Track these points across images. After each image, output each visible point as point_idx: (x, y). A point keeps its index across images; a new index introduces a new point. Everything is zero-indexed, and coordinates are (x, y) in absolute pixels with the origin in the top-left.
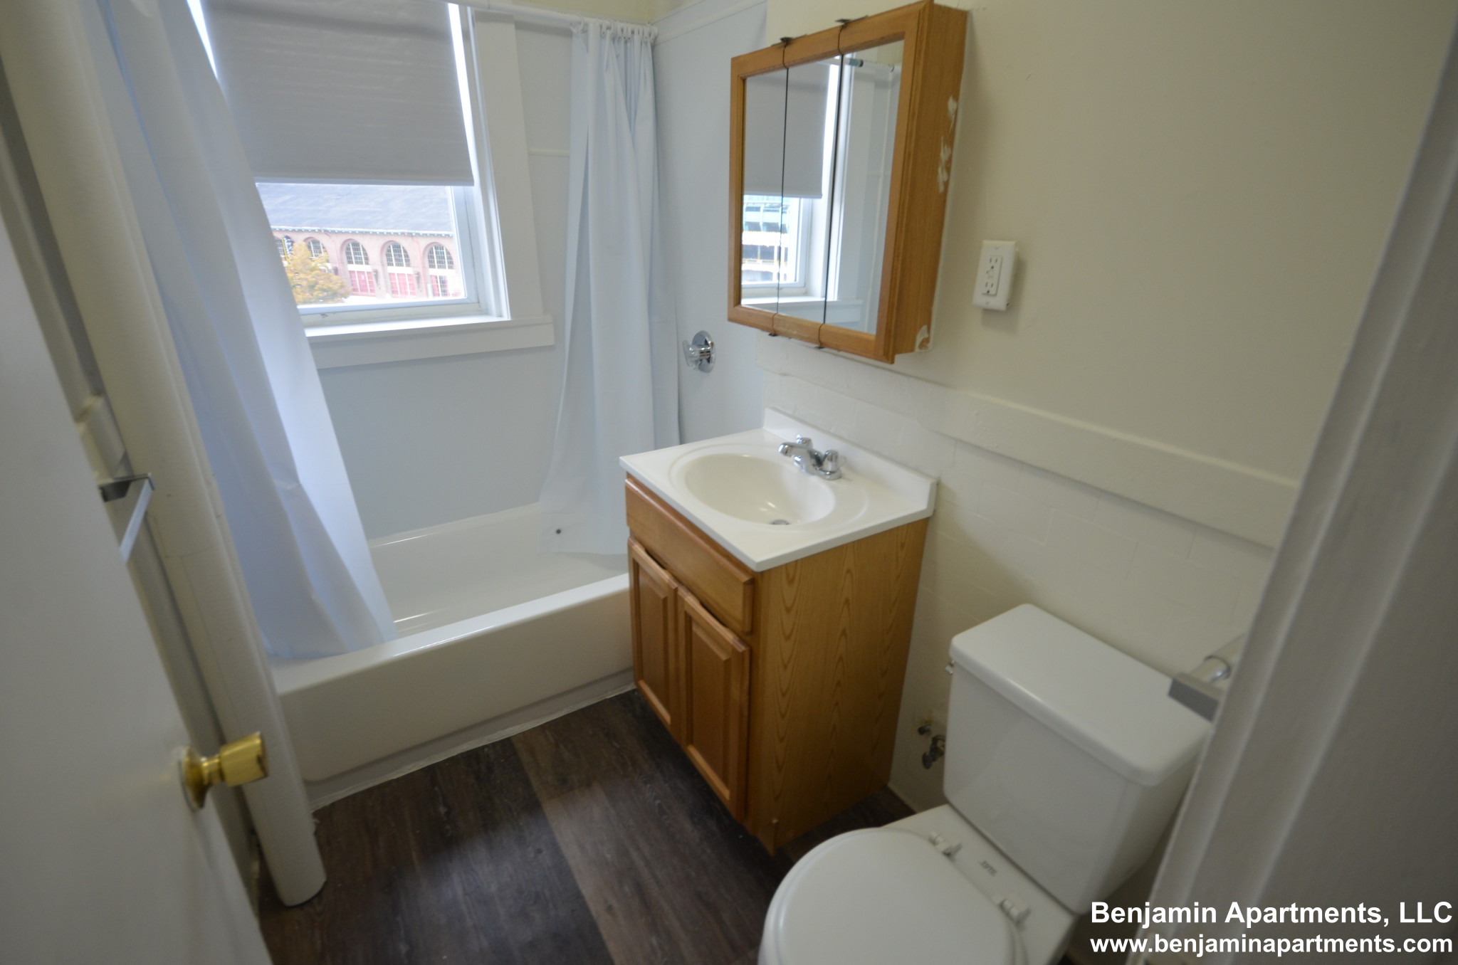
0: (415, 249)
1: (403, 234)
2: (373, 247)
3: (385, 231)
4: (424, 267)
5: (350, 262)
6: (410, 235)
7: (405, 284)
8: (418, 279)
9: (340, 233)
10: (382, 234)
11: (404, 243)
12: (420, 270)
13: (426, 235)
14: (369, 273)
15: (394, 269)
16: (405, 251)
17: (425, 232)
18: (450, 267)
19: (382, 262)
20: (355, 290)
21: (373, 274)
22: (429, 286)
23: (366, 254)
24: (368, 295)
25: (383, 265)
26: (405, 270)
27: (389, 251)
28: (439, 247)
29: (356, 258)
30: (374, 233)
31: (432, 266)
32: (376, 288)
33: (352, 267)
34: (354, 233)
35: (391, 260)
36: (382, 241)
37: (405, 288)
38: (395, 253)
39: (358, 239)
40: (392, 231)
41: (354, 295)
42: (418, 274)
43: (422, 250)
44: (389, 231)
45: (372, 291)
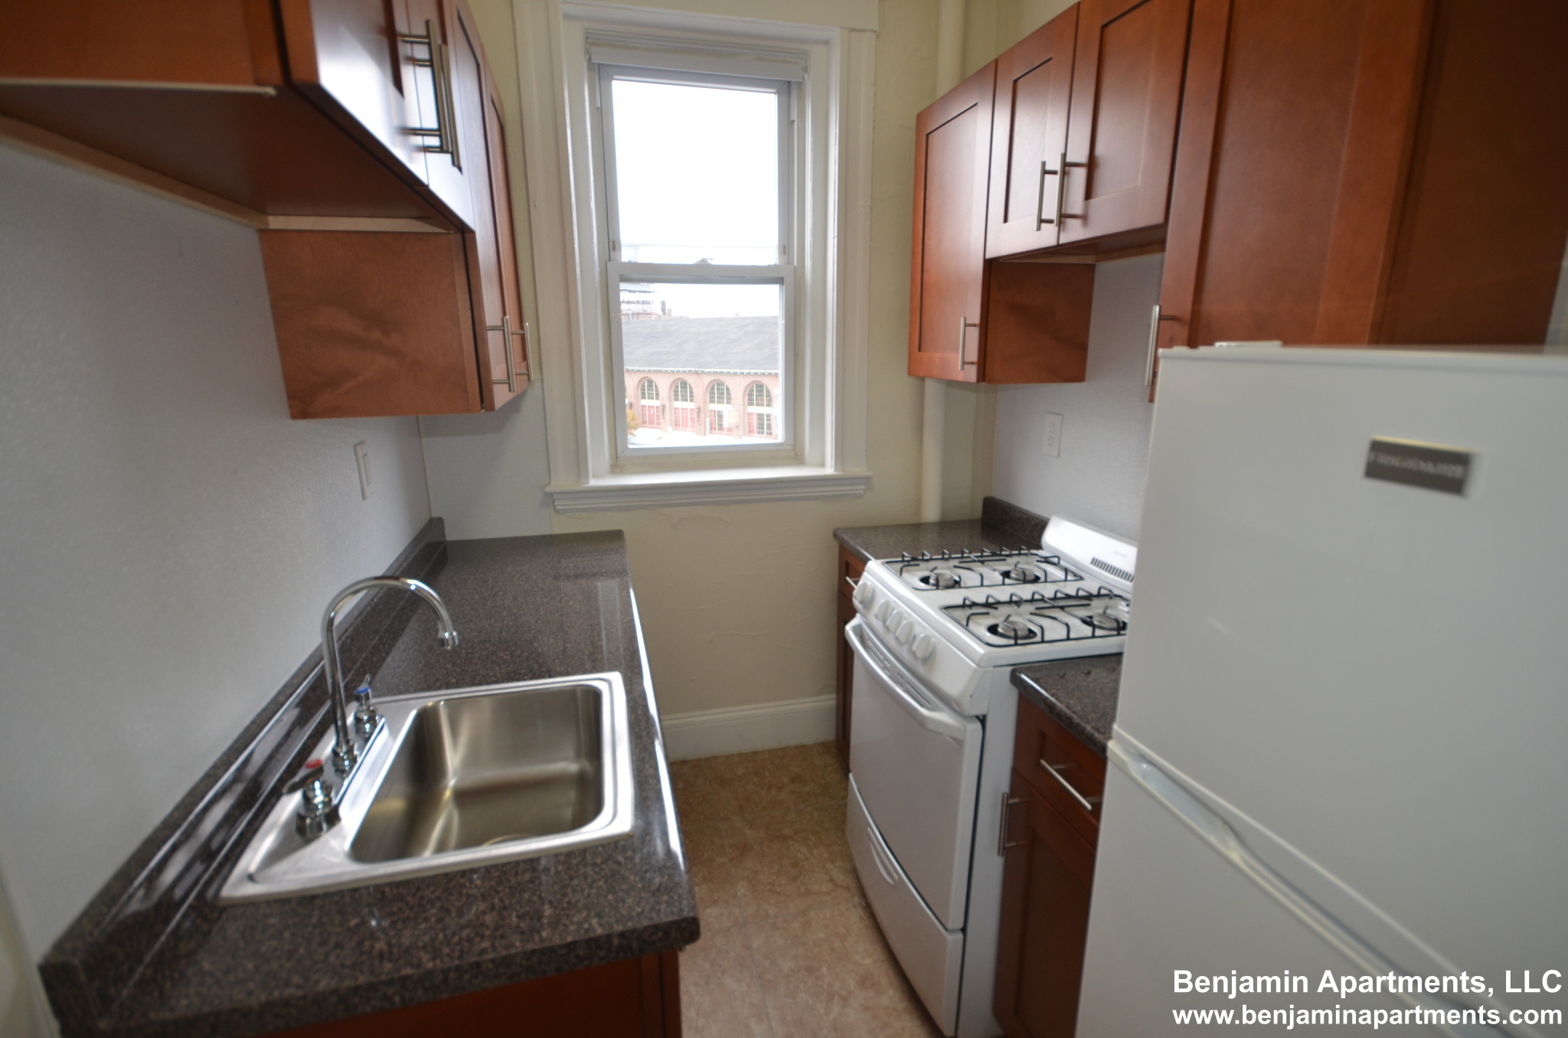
0: (699, 385)
1: (690, 372)
2: (663, 384)
3: (675, 369)
4: (705, 403)
5: (643, 398)
6: (696, 373)
7: (687, 418)
8: (699, 413)
9: (639, 371)
10: (672, 372)
11: (691, 380)
12: (701, 405)
13: (710, 372)
14: (657, 407)
15: (679, 404)
16: (691, 388)
17: (709, 370)
18: (729, 403)
19: (670, 397)
20: (644, 422)
21: (661, 408)
22: (708, 420)
23: (657, 390)
24: (654, 428)
25: (670, 400)
26: (655, 403)
27: (677, 387)
28: (720, 384)
29: (649, 394)
30: (666, 372)
31: (712, 401)
32: (662, 421)
33: (646, 402)
34: (649, 371)
35: (677, 396)
36: (672, 378)
37: (687, 421)
38: (682, 389)
39: (653, 377)
40: (681, 369)
41: (643, 427)
42: (699, 408)
43: (705, 386)
44: (679, 369)
45: (658, 424)
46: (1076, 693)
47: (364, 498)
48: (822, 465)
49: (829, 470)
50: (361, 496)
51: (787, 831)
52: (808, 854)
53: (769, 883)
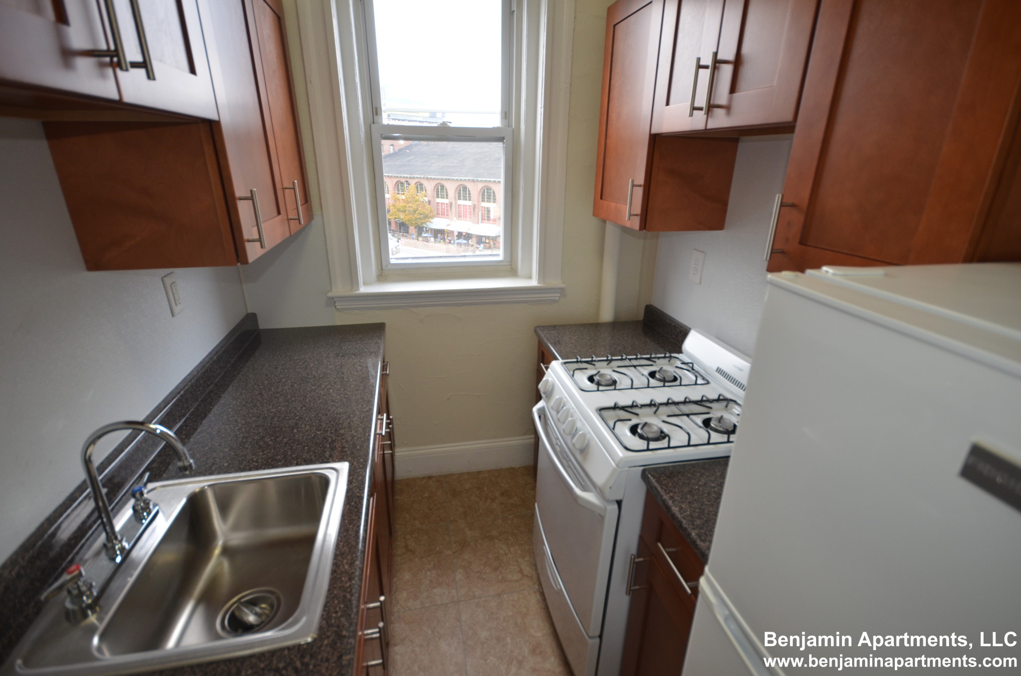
0: (475, 190)
1: (469, 180)
2: (451, 188)
3: (459, 178)
4: (478, 201)
5: (438, 197)
6: (473, 181)
7: (466, 211)
8: (474, 208)
9: (434, 179)
10: (457, 180)
11: (469, 186)
12: (476, 203)
13: (482, 181)
14: (447, 204)
15: (461, 202)
16: (469, 191)
17: (482, 179)
18: (494, 202)
19: (455, 197)
20: (438, 214)
21: (449, 204)
22: (480, 213)
23: (447, 192)
24: (445, 218)
25: (455, 199)
27: (460, 190)
28: (489, 189)
29: (441, 195)
30: (453, 180)
31: (483, 201)
32: (450, 213)
33: (439, 200)
34: (442, 179)
35: (460, 196)
36: (457, 184)
37: (466, 214)
38: (463, 192)
39: (444, 183)
40: (463, 178)
41: (437, 217)
42: (475, 205)
43: (479, 190)
44: (461, 178)
45: (447, 215)
46: (688, 496)
47: (173, 315)
48: (530, 277)
49: (534, 283)
50: (171, 315)
51: (494, 533)
52: (507, 551)
53: (478, 572)
